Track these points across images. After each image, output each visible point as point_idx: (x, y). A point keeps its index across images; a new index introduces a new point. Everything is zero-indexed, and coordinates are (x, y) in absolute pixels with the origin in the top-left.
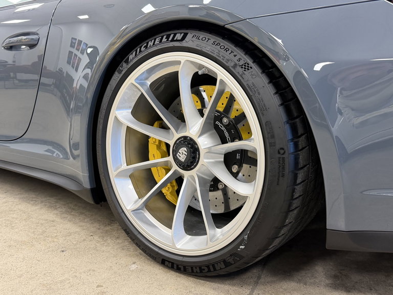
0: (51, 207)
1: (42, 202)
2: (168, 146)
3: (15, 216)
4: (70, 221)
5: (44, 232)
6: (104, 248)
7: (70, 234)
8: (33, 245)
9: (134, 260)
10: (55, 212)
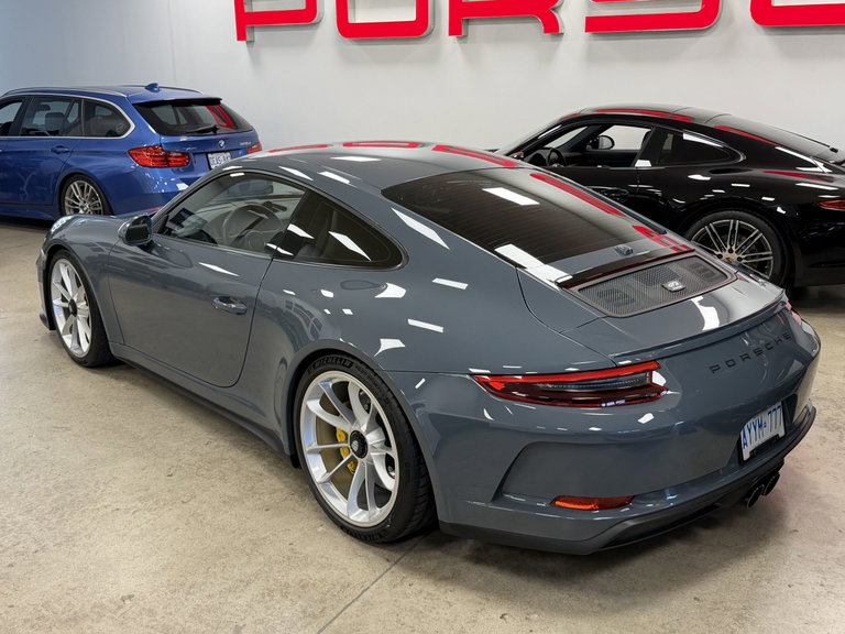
0: (259, 455)
1: (252, 448)
2: (346, 434)
3: (226, 466)
4: (276, 475)
5: (253, 487)
6: (301, 509)
7: (274, 491)
8: (243, 502)
9: (323, 522)
10: (264, 462)
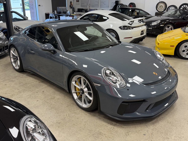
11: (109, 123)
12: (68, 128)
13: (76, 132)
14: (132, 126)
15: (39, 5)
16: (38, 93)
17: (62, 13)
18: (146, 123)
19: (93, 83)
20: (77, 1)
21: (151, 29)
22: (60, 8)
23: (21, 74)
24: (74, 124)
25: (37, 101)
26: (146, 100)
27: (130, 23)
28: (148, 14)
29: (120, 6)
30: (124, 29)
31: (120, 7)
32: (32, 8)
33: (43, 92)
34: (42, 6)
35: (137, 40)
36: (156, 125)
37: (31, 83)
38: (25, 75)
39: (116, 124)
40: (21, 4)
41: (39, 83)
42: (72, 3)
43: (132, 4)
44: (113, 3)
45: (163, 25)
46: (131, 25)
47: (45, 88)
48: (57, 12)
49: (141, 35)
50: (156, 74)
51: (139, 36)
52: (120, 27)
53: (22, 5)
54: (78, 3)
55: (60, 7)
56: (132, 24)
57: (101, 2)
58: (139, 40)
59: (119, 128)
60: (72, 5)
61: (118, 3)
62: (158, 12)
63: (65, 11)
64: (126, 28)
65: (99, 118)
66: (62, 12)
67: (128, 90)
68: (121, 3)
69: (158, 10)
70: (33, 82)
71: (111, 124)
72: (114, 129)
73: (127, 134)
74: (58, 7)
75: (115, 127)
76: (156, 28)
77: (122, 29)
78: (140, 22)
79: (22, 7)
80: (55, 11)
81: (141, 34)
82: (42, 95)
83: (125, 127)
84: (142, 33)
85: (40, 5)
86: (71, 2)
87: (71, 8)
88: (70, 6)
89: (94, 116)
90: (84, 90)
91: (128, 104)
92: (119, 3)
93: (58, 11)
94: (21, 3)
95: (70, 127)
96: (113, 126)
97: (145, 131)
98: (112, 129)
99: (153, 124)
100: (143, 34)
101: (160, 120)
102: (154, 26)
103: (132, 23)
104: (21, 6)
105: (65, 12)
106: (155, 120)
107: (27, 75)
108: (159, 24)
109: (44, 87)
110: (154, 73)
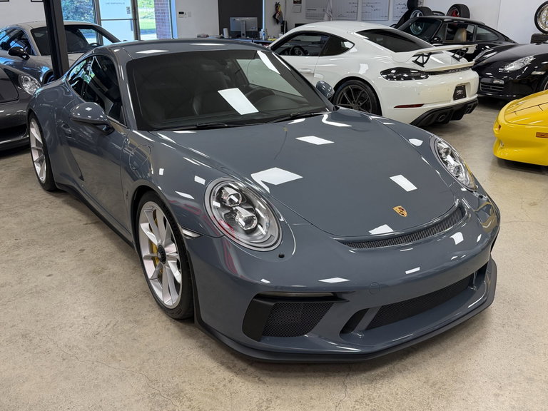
11: (222, 364)
12: (89, 366)
13: (104, 381)
14: (293, 381)
15: (180, 13)
16: (66, 253)
17: (243, 35)
18: (348, 375)
19: (180, 227)
20: (295, 2)
21: (502, 82)
22: (240, 22)
23: (51, 197)
24: (113, 357)
25: (50, 275)
26: (344, 296)
27: (420, 60)
28: (507, 39)
29: (420, 15)
30: (398, 79)
31: (418, 16)
32: (162, 19)
33: (82, 250)
34: (190, 16)
35: (440, 115)
36: (379, 386)
37: (63, 224)
38: (62, 199)
39: (244, 370)
40: (128, 8)
41: (86, 224)
42: (281, 9)
43: (458, 9)
44: (399, 6)
45: (543, 73)
46: (422, 65)
47: (94, 240)
48: (230, 33)
49: (455, 99)
50: (405, 213)
51: (450, 101)
52: (387, 73)
53: (131, 12)
54: (298, 6)
55: (238, 19)
56: (424, 63)
57: (365, 5)
58: (446, 114)
59: (247, 383)
60: (280, 13)
61: (417, 5)
62: (541, 33)
63: (250, 30)
64: (406, 75)
65: (201, 345)
66: (243, 32)
67: (282, 256)
68: (425, 5)
69: (541, 26)
70: (72, 220)
71: (228, 368)
72: (229, 385)
73: (265, 404)
74: (232, 19)
75: (237, 379)
76: (520, 82)
77: (391, 78)
78: (458, 59)
79: (131, 16)
80: (225, 30)
81: (456, 97)
82: (72, 261)
83: (271, 380)
84: (460, 92)
85: (183, 13)
86: (277, 5)
87: (277, 22)
88: (274, 17)
89: (191, 336)
90: (166, 249)
91: (273, 304)
92: (420, 6)
93: (231, 30)
94: (129, 4)
95: (95, 363)
96: (231, 374)
97: (331, 404)
98: (222, 383)
99: (372, 381)
100: (464, 95)
101: (401, 372)
102: (514, 73)
103: (425, 58)
104: (129, 13)
105: (251, 32)
106: (385, 369)
107: (65, 202)
108: (531, 67)
109: (92, 236)
110: (397, 209)
